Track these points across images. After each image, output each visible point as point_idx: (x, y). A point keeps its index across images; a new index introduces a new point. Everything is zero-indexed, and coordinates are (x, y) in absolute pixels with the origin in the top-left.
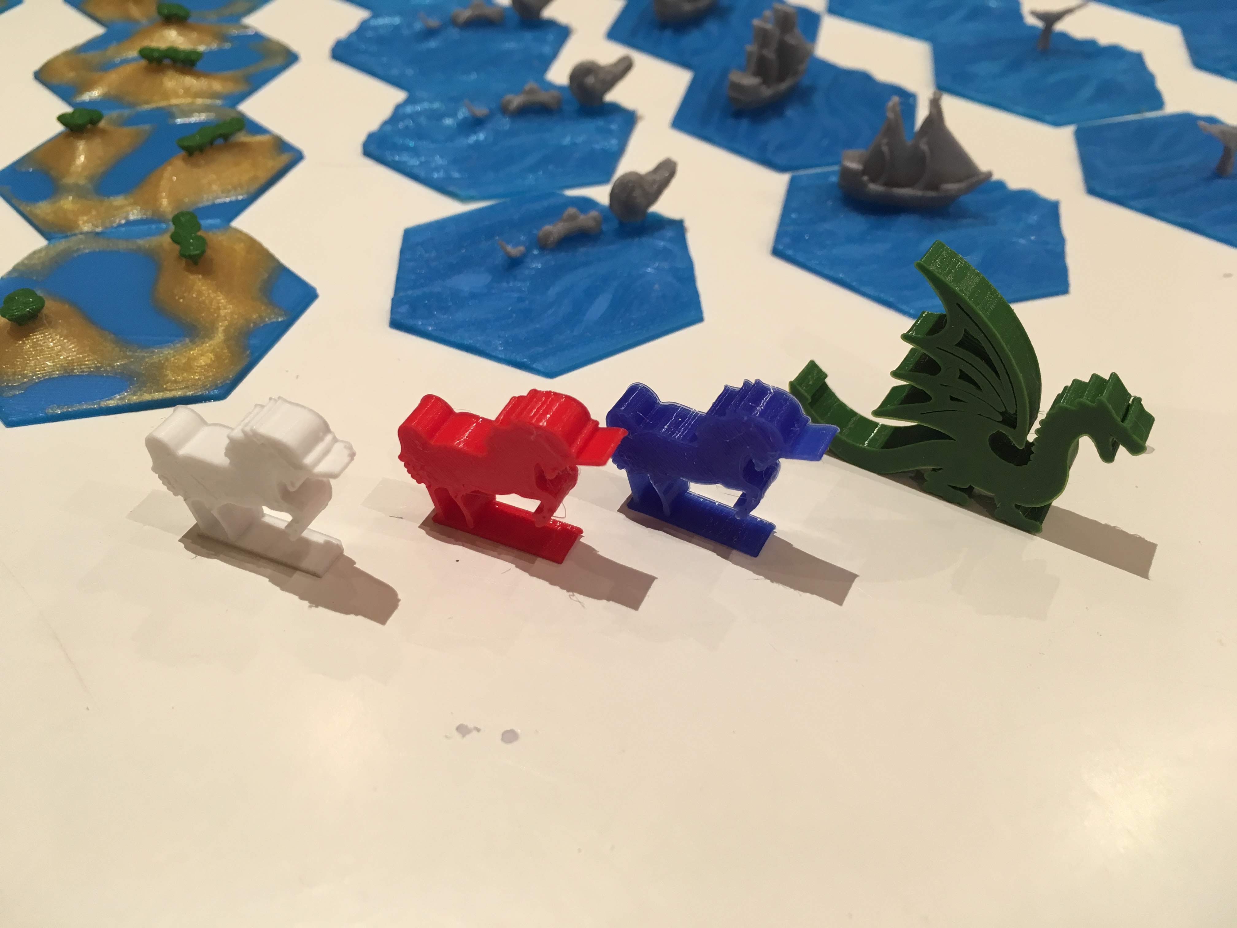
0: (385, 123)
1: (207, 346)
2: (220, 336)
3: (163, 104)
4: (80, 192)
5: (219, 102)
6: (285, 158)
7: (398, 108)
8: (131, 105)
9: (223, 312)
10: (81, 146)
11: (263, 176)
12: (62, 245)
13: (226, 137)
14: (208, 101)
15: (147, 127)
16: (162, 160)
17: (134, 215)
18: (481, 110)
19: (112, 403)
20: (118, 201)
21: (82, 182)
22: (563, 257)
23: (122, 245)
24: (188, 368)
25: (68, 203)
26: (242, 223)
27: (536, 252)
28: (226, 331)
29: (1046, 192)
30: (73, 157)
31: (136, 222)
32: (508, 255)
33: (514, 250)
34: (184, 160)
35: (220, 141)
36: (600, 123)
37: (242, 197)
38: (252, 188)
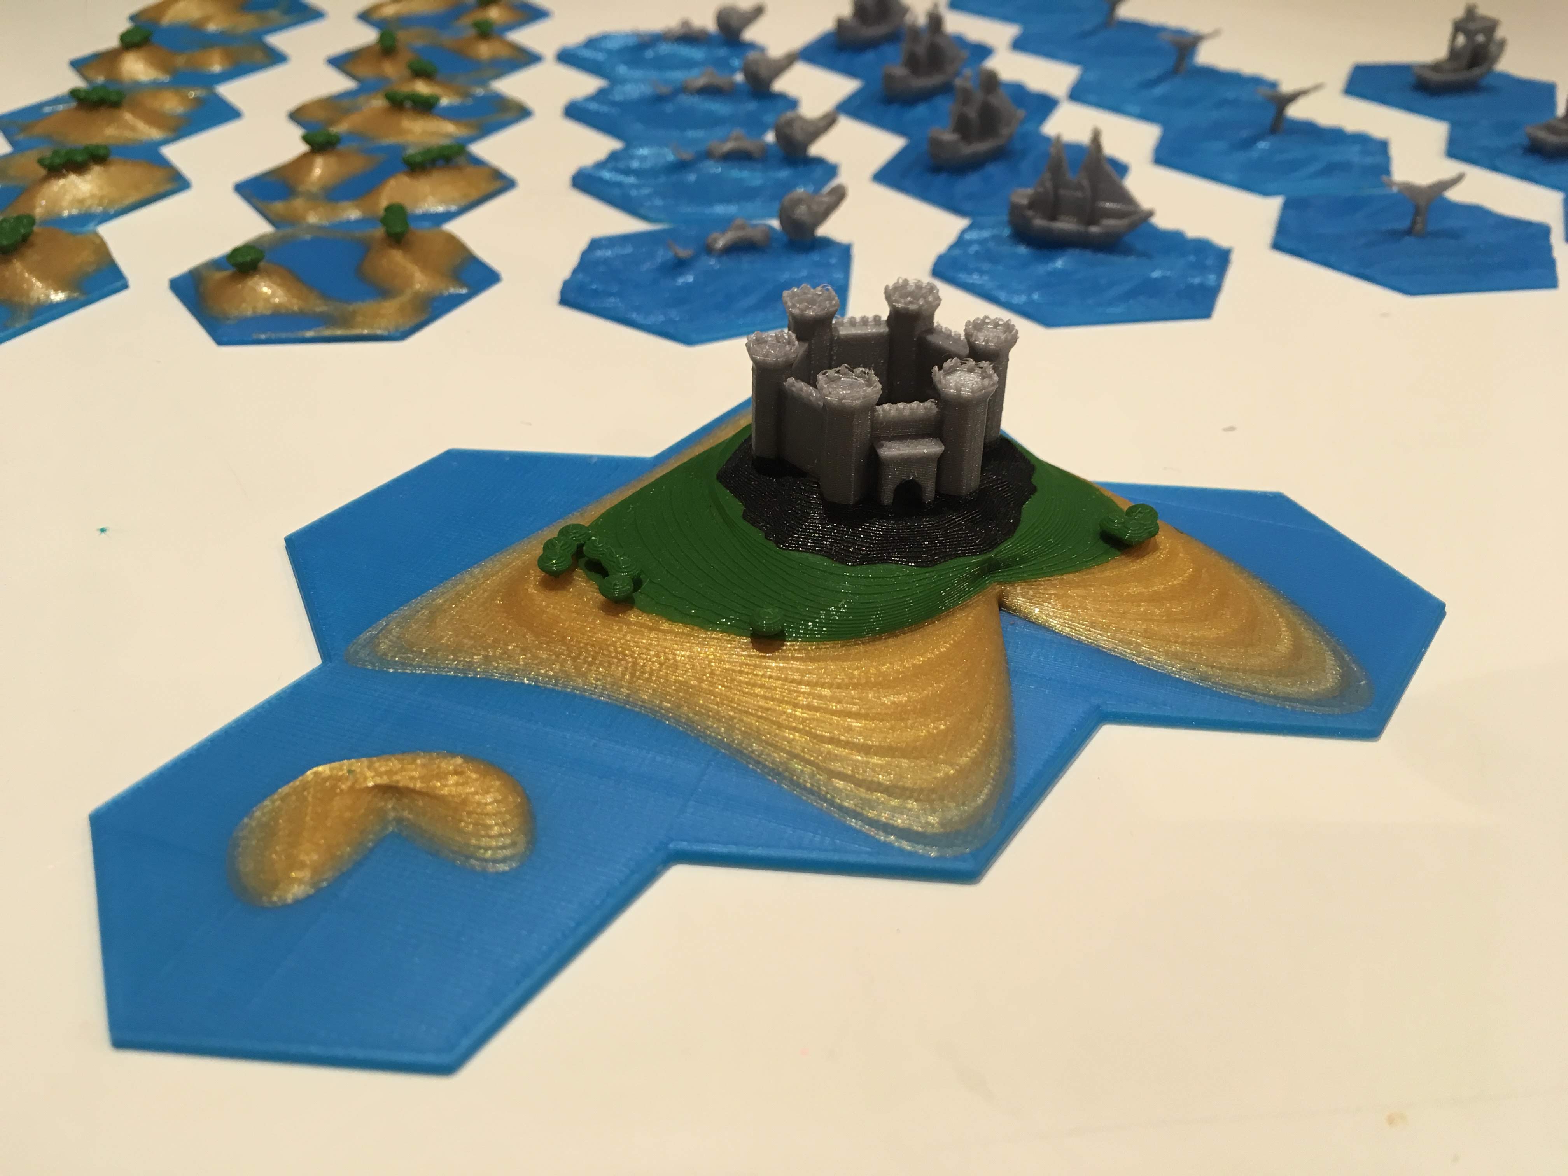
0: (597, 164)
1: (395, 302)
2: (405, 299)
3: (400, 139)
4: (309, 196)
6: (498, 185)
7: (613, 153)
8: (372, 140)
9: (415, 280)
10: (321, 162)
12: (288, 231)
13: (448, 160)
15: (379, 156)
16: (388, 177)
17: (354, 215)
18: (689, 156)
19: (309, 334)
20: (344, 204)
21: (314, 189)
22: (725, 261)
24: (377, 314)
25: (300, 203)
26: (450, 225)
27: (703, 257)
28: (413, 296)
29: (1221, 240)
30: (310, 170)
31: (355, 221)
32: (677, 257)
33: (686, 254)
34: (406, 174)
35: (439, 163)
36: (800, 170)
37: (453, 208)
38: (464, 202)
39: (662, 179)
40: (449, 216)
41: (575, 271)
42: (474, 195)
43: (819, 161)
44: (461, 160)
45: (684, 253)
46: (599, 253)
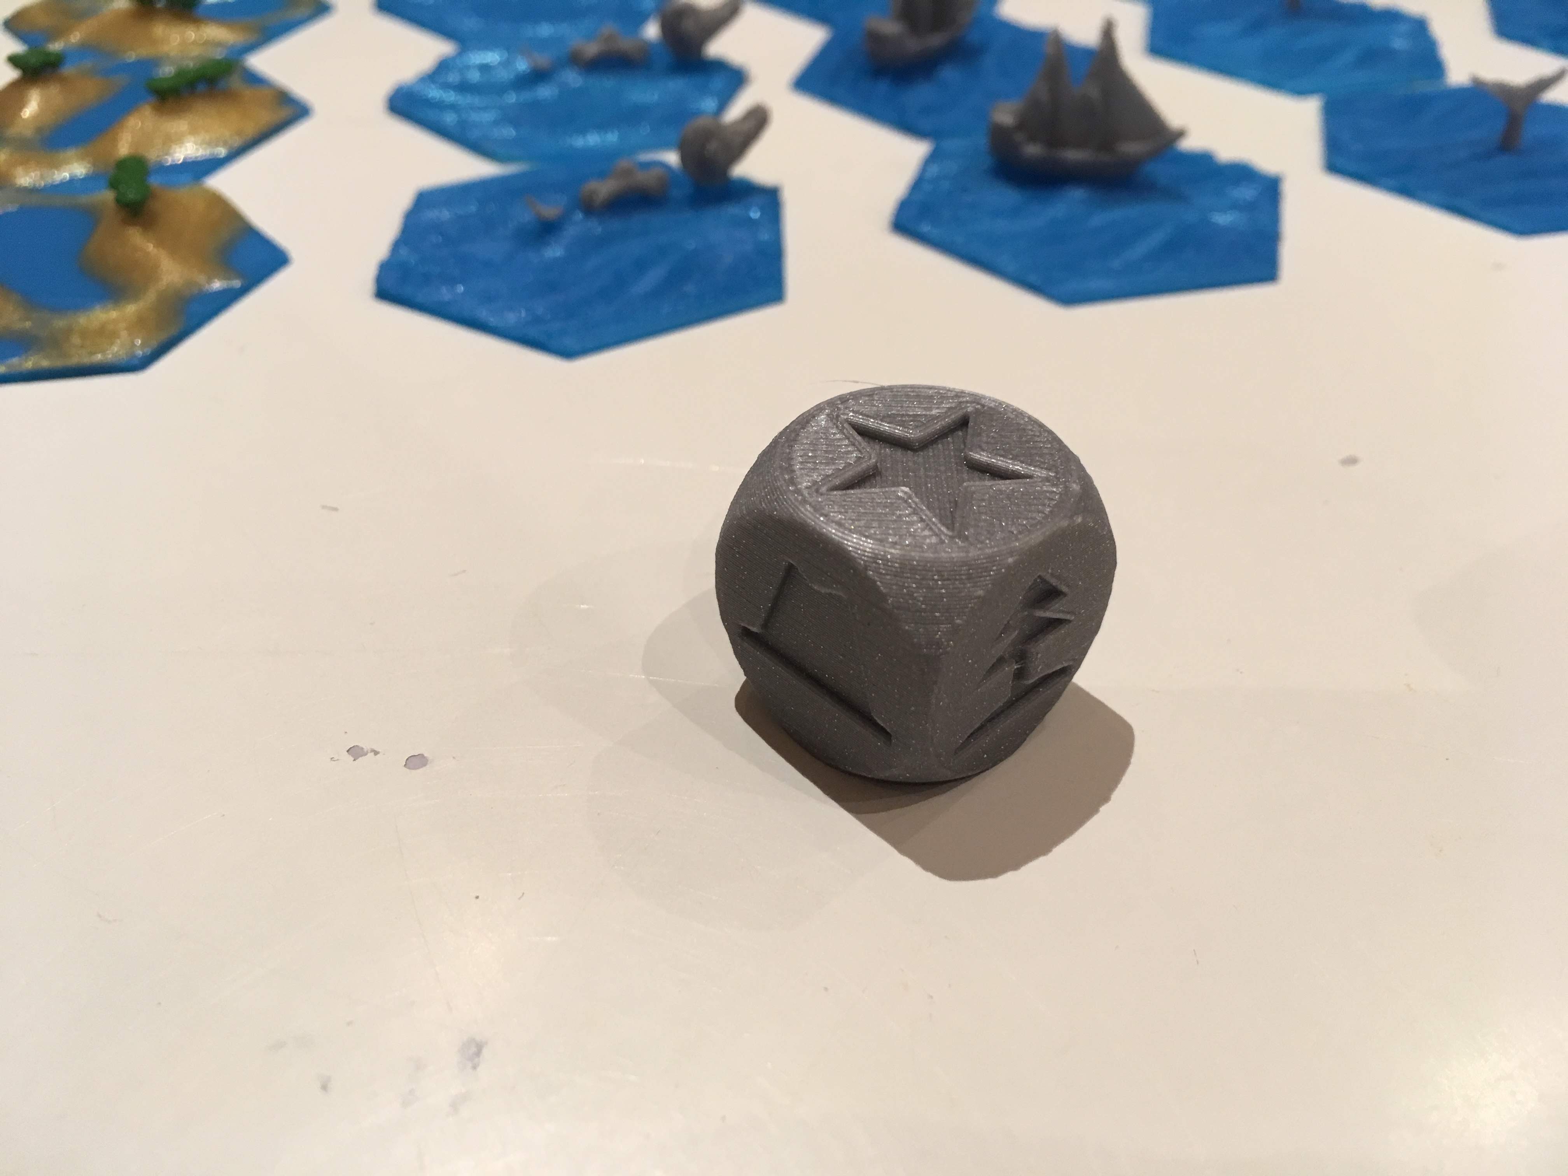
1: (130, 306)
2: (150, 297)
4: (21, 146)
6: (286, 114)
7: (443, 61)
9: (164, 276)
10: (35, 92)
11: (256, 130)
13: (212, 82)
18: (545, 62)
20: (67, 154)
21: (28, 134)
23: (62, 202)
26: (218, 181)
28: (160, 294)
30: (22, 106)
32: (543, 217)
33: (549, 212)
34: (154, 107)
35: (204, 86)
37: (222, 152)
38: (237, 142)
39: (512, 98)
40: (213, 165)
41: (397, 246)
42: (251, 129)
43: (720, 66)
44: (235, 82)
45: (550, 210)
46: (432, 214)
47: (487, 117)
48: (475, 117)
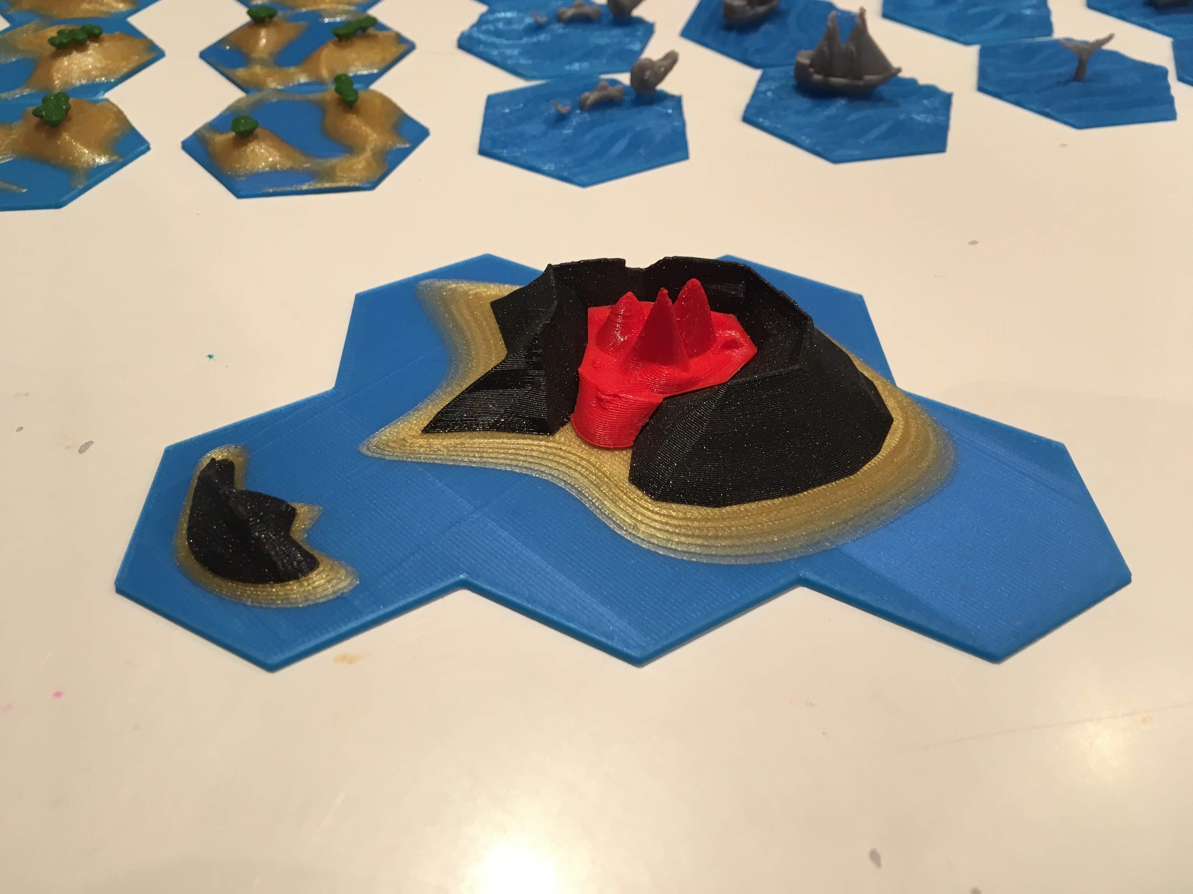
0: (473, 26)
1: (361, 157)
2: (368, 154)
3: (314, 8)
4: (263, 63)
5: (353, 8)
6: (403, 47)
7: (482, 16)
8: (293, 8)
9: (370, 138)
10: (263, 33)
11: (389, 58)
13: (364, 29)
14: (347, 7)
15: (304, 23)
16: (319, 45)
17: (303, 79)
18: (542, 19)
19: (305, 187)
20: (292, 70)
21: (265, 56)
22: (597, 115)
23: (297, 97)
24: (351, 169)
25: (258, 69)
26: (377, 86)
27: (578, 112)
28: (372, 150)
29: (944, 87)
30: (258, 39)
31: (305, 84)
32: (558, 111)
33: (564, 109)
34: (335, 44)
35: (359, 33)
36: (627, 30)
37: (375, 70)
38: (383, 65)
40: (373, 78)
44: (371, 31)
47: (516, 52)
48: (509, 52)
